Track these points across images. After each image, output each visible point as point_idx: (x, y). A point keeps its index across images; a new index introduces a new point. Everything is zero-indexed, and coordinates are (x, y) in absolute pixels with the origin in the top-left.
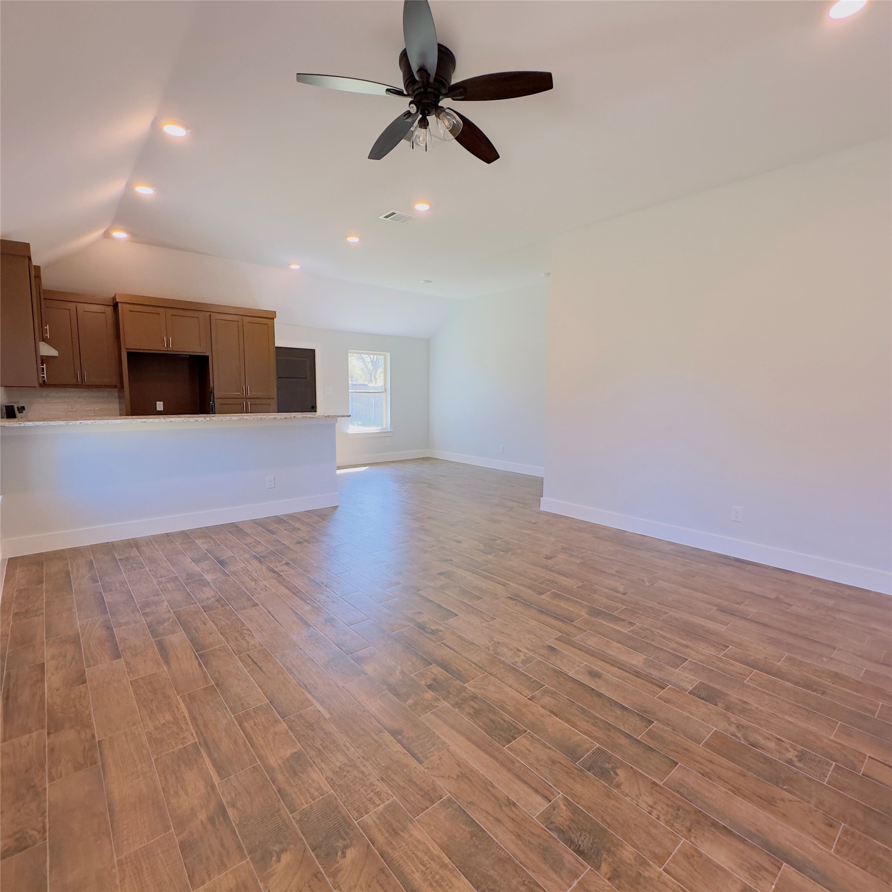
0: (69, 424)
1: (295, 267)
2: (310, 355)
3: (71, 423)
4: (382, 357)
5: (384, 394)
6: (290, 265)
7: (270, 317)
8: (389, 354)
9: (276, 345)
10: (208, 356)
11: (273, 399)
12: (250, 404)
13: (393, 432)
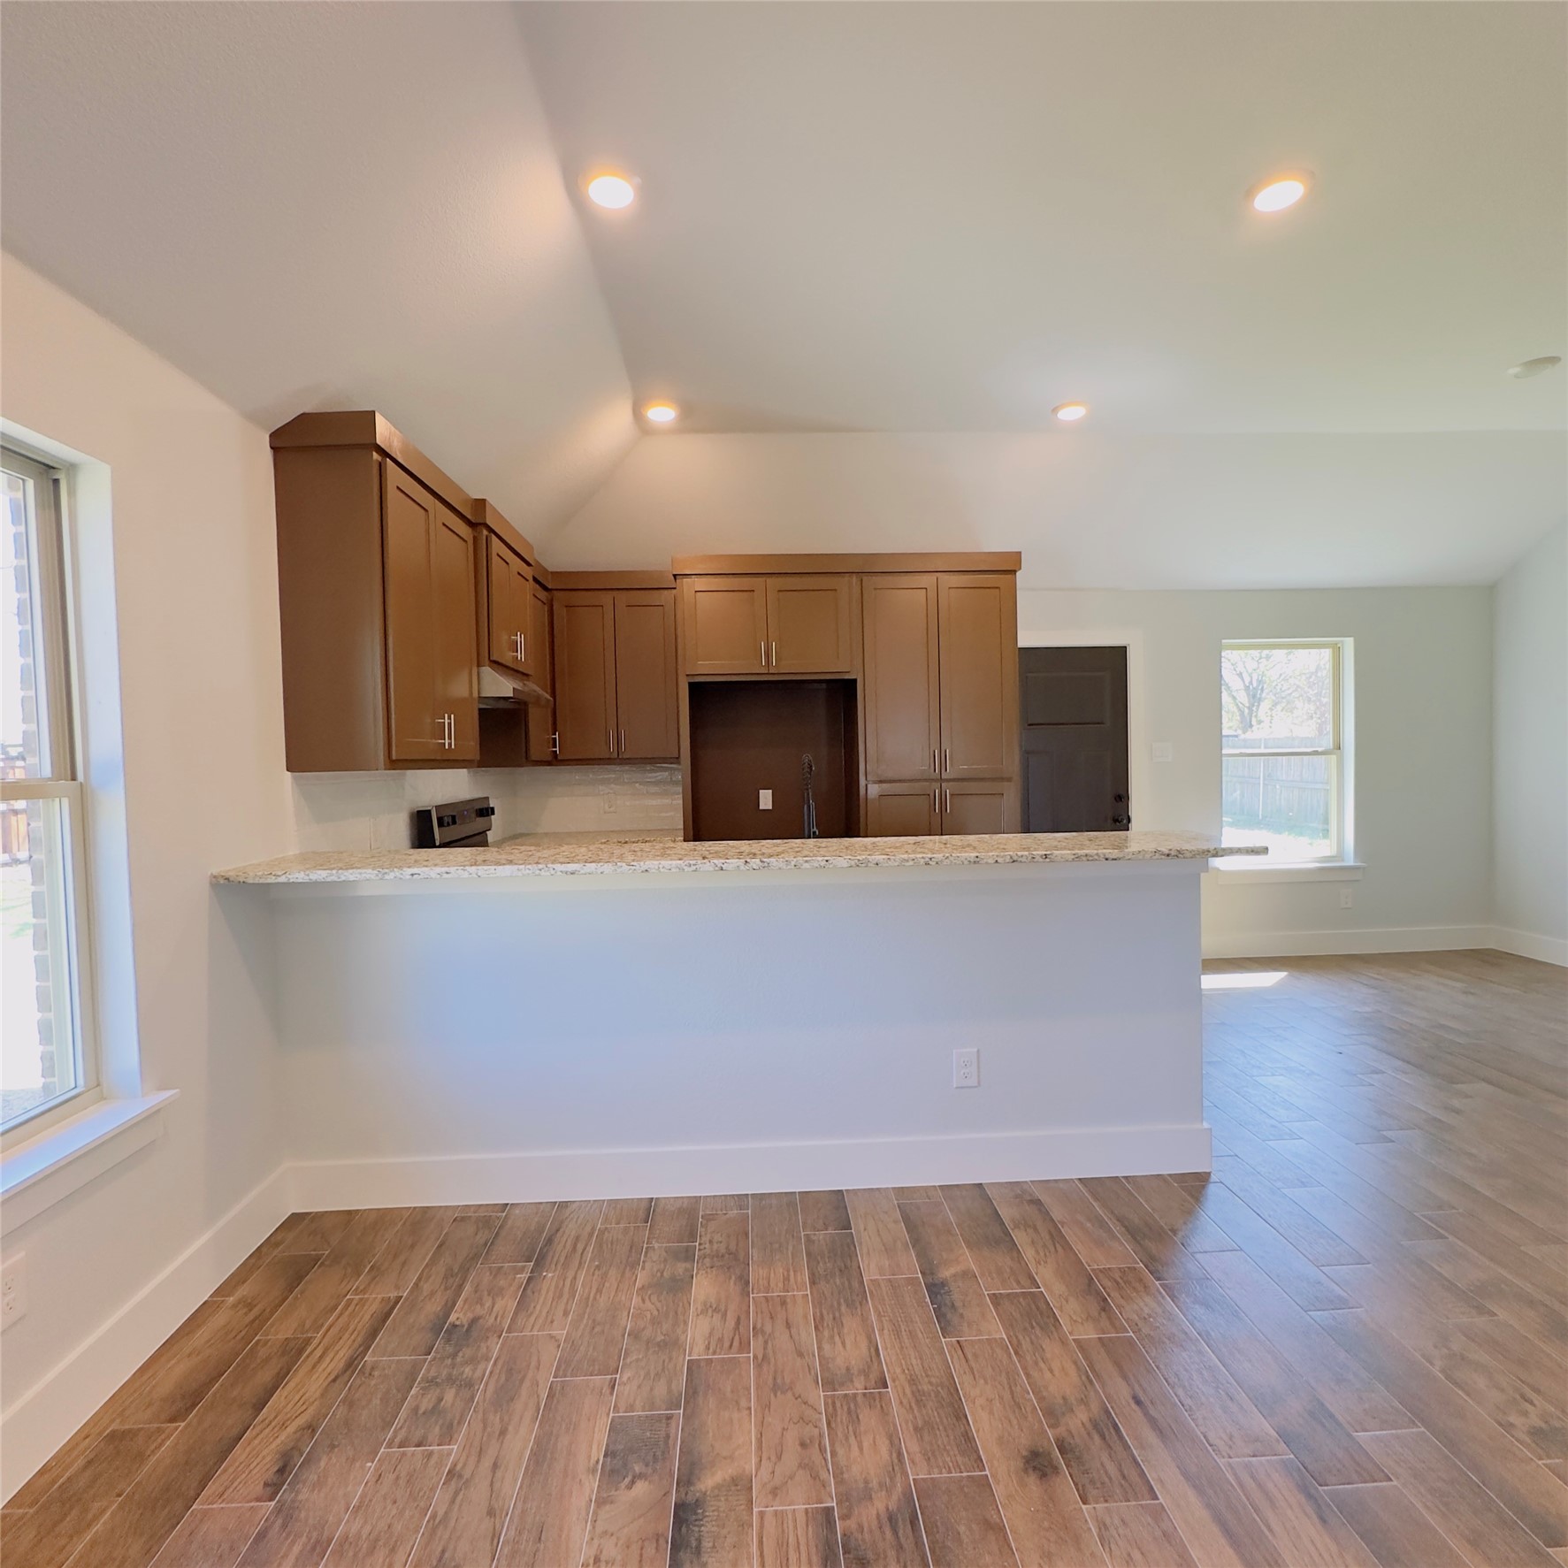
0: (387, 877)
1: (1072, 414)
2: (1113, 661)
3: (392, 875)
4: (1327, 654)
5: (1334, 758)
6: (1055, 410)
7: (1006, 568)
8: (1348, 644)
9: (1021, 644)
10: (855, 681)
11: (1009, 780)
12: (951, 795)
13: (1364, 868)
